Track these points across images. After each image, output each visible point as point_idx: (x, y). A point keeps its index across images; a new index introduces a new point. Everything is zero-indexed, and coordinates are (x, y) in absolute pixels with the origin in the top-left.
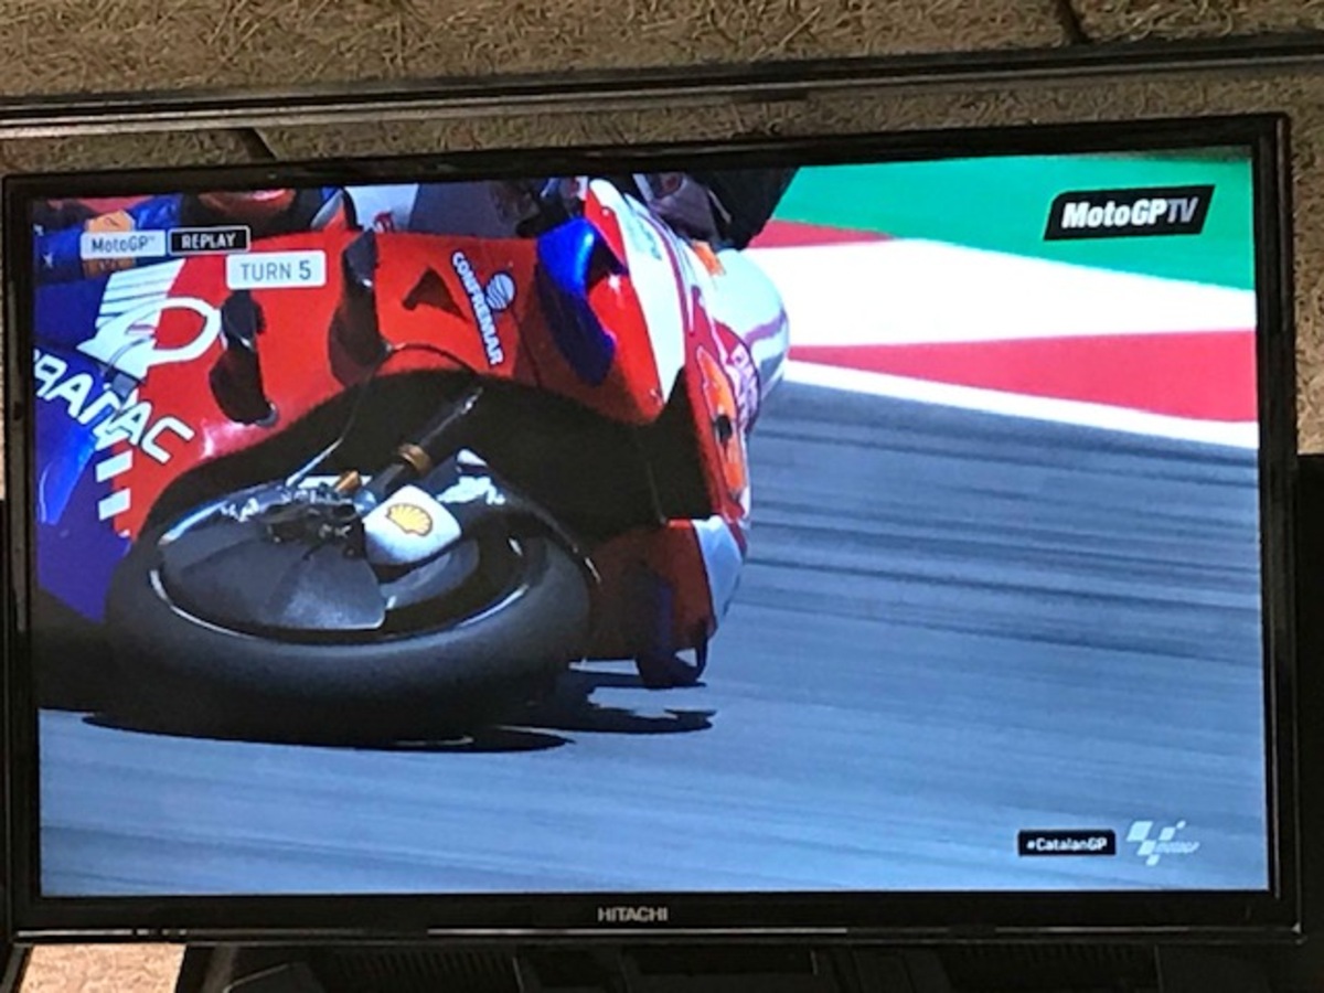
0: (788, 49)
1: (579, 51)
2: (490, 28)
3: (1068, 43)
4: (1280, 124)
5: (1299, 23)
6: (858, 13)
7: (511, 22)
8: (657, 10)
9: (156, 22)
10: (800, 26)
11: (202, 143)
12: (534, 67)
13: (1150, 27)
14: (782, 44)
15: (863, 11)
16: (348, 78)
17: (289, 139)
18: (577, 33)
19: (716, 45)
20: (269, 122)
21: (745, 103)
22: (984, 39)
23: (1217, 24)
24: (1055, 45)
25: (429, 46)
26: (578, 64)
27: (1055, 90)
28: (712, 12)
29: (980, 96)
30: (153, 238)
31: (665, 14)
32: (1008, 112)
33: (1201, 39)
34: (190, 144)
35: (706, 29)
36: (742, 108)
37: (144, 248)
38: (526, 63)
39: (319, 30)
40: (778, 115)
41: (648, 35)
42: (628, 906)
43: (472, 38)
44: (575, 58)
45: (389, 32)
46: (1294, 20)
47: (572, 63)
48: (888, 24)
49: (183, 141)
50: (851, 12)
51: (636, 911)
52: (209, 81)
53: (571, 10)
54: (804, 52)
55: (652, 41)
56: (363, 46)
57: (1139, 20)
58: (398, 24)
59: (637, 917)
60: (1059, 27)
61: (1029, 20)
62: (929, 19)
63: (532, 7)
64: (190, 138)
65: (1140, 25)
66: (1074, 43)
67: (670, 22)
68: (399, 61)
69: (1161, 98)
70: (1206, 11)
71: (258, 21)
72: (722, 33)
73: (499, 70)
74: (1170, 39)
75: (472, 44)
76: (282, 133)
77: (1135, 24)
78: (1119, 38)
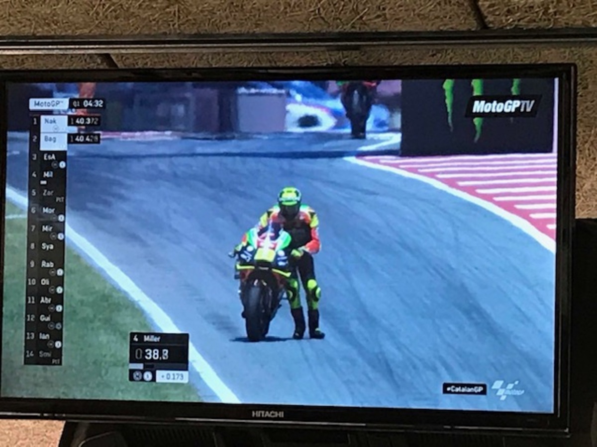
0: (353, 27)
1: (259, 24)
2: (218, 13)
3: (479, 29)
4: (572, 68)
5: (583, 24)
6: (384, 12)
7: (227, 10)
8: (294, 7)
9: (67, 4)
10: (358, 17)
11: (85, 60)
12: (237, 30)
13: (516, 23)
14: (350, 25)
15: (386, 11)
16: (153, 33)
17: (125, 60)
18: (257, 16)
19: (320, 24)
20: (117, 51)
21: (332, 50)
22: (441, 26)
23: (546, 22)
24: (473, 29)
25: (190, 20)
26: (257, 30)
27: (473, 50)
28: (319, 9)
29: (438, 51)
30: (62, 102)
31: (297, 9)
32: (451, 59)
33: (538, 29)
34: (81, 60)
35: (316, 17)
36: (330, 53)
37: (58, 105)
38: (233, 29)
39: (141, 11)
40: (347, 57)
41: (290, 19)
42: (265, 411)
43: (209, 17)
44: (256, 27)
45: (172, 13)
46: (580, 22)
47: (255, 30)
48: (397, 17)
49: (77, 59)
50: (381, 11)
51: (269, 413)
52: (90, 32)
53: (254, 6)
54: (360, 29)
55: (291, 21)
56: (161, 19)
57: (511, 20)
58: (177, 9)
59: (270, 416)
60: (475, 21)
61: (462, 18)
62: (416, 16)
63: (238, 4)
64: (81, 58)
65: (511, 22)
66: (481, 29)
67: (299, 13)
68: (176, 26)
69: (520, 55)
70: (542, 16)
71: (113, 5)
72: (323, 18)
73: (222, 32)
74: (525, 29)
75: (210, 20)
76: (122, 57)
77: (509, 22)
78: (502, 28)
